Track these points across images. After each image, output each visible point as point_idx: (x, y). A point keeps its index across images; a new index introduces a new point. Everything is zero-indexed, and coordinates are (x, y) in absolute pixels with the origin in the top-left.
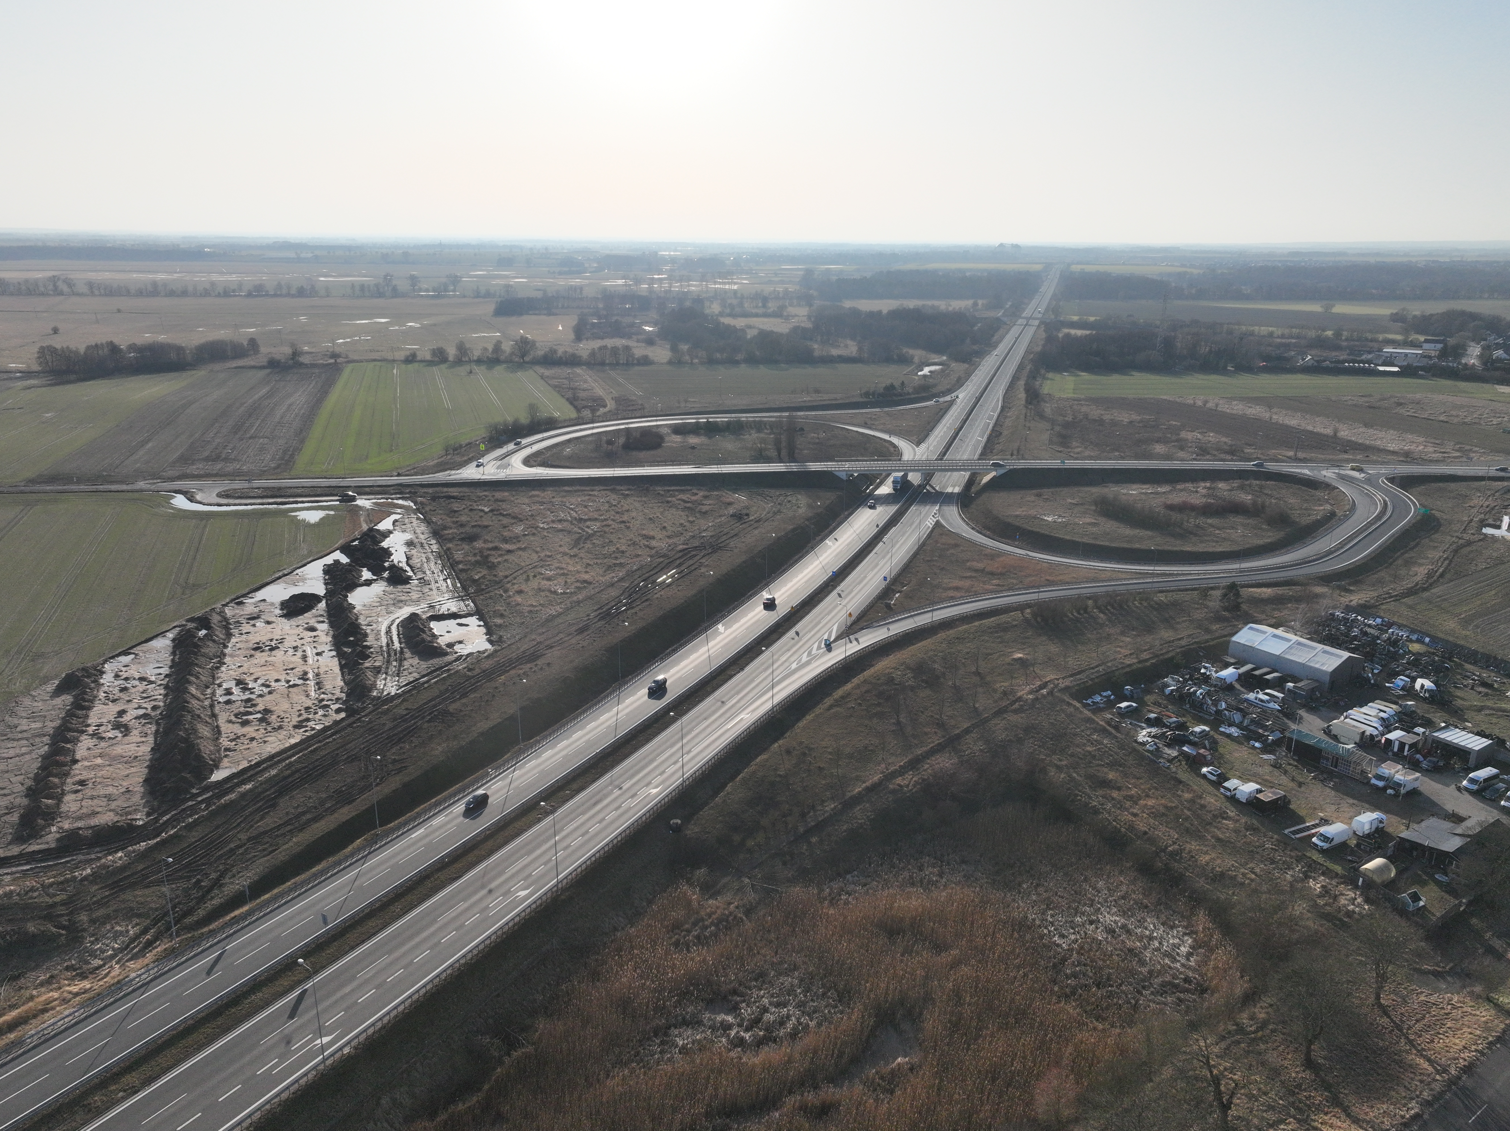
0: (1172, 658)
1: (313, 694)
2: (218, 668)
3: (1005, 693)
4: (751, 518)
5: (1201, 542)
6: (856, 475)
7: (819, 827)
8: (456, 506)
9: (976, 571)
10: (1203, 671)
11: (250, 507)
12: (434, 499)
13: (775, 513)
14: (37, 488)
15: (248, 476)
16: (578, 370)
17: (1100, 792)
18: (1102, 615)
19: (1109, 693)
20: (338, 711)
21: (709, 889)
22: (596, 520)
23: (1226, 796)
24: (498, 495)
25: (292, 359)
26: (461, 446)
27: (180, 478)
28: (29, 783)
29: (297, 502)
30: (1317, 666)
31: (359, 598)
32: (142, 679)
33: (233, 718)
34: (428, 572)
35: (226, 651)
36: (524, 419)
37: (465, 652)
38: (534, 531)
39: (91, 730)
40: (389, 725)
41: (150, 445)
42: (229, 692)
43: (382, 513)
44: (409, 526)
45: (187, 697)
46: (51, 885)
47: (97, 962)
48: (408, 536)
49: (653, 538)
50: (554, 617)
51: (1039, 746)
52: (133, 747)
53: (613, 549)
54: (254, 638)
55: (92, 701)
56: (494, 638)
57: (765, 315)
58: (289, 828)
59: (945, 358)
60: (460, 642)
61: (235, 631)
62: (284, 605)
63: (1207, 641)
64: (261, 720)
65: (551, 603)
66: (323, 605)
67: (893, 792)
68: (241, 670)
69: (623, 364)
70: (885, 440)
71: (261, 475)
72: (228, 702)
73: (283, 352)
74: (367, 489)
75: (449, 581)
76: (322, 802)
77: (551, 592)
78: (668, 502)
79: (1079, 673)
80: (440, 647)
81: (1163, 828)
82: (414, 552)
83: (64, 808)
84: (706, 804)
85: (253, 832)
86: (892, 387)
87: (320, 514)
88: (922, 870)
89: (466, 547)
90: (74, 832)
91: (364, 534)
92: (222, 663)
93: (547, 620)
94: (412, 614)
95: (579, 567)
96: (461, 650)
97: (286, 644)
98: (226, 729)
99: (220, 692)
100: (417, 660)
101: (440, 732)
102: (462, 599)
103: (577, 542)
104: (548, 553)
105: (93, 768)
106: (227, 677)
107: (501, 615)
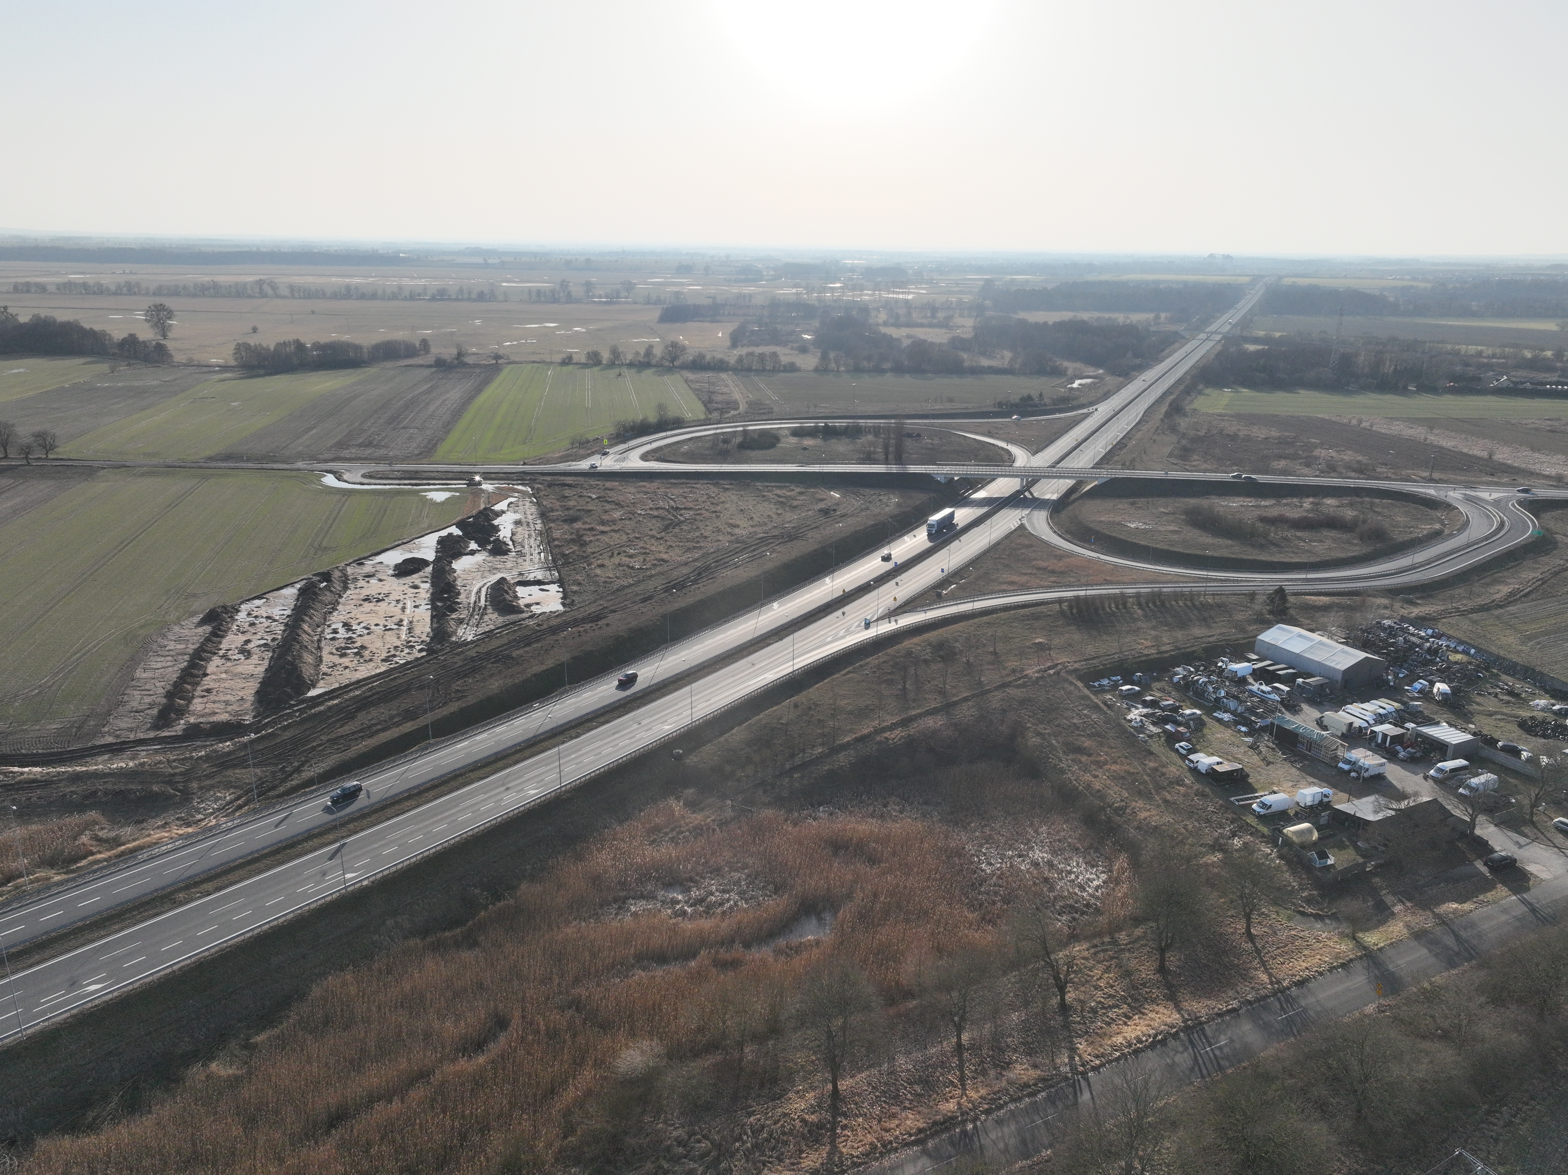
0: (1194, 652)
1: (403, 637)
2: (330, 613)
3: (1014, 671)
4: (838, 513)
5: (1280, 553)
6: (956, 478)
7: (804, 766)
8: (567, 492)
9: (1039, 569)
10: (1220, 664)
11: (388, 487)
12: (550, 485)
13: (862, 510)
14: (214, 464)
15: (390, 460)
16: (723, 376)
17: (1071, 756)
18: (1139, 611)
19: (1119, 677)
20: (420, 651)
21: (693, 805)
22: (691, 509)
23: (1190, 768)
24: (608, 484)
25: (457, 359)
26: (588, 442)
27: (333, 460)
28: (169, 687)
29: (429, 484)
30: (1332, 665)
31: (461, 565)
32: (268, 618)
33: (334, 651)
34: (526, 546)
35: (341, 600)
36: (653, 418)
37: (539, 612)
38: (631, 516)
39: (221, 653)
40: (460, 663)
41: (314, 431)
42: (335, 631)
43: (501, 495)
44: (521, 507)
45: (300, 632)
46: (174, 761)
47: (200, 816)
48: (517, 516)
49: (738, 526)
50: (624, 587)
51: (1030, 717)
52: (251, 667)
53: (697, 534)
54: (365, 592)
55: (226, 632)
56: (568, 601)
57: (931, 326)
58: (361, 734)
59: (1101, 371)
60: (538, 604)
61: (352, 586)
62: (397, 567)
63: (1237, 640)
64: (356, 654)
65: (625, 576)
66: (430, 569)
67: (880, 743)
68: (349, 616)
69: (770, 371)
70: (1003, 449)
71: (405, 459)
72: (333, 639)
73: (449, 353)
74: (493, 476)
75: (542, 554)
76: (392, 717)
77: (629, 567)
78: (763, 496)
79: (1094, 658)
80: (518, 606)
81: (1116, 789)
82: (520, 529)
83: (192, 708)
84: (710, 741)
85: (333, 736)
86: (1029, 398)
87: (447, 495)
88: (885, 806)
89: (566, 527)
90: (196, 726)
91: (480, 512)
92: (334, 609)
93: (618, 590)
94: (503, 579)
95: (661, 548)
96: (536, 609)
97: (391, 597)
98: (327, 658)
99: (328, 630)
100: (496, 615)
101: (500, 672)
102: (549, 569)
103: (666, 528)
104: (637, 535)
105: (219, 680)
106: (336, 620)
107: (580, 584)
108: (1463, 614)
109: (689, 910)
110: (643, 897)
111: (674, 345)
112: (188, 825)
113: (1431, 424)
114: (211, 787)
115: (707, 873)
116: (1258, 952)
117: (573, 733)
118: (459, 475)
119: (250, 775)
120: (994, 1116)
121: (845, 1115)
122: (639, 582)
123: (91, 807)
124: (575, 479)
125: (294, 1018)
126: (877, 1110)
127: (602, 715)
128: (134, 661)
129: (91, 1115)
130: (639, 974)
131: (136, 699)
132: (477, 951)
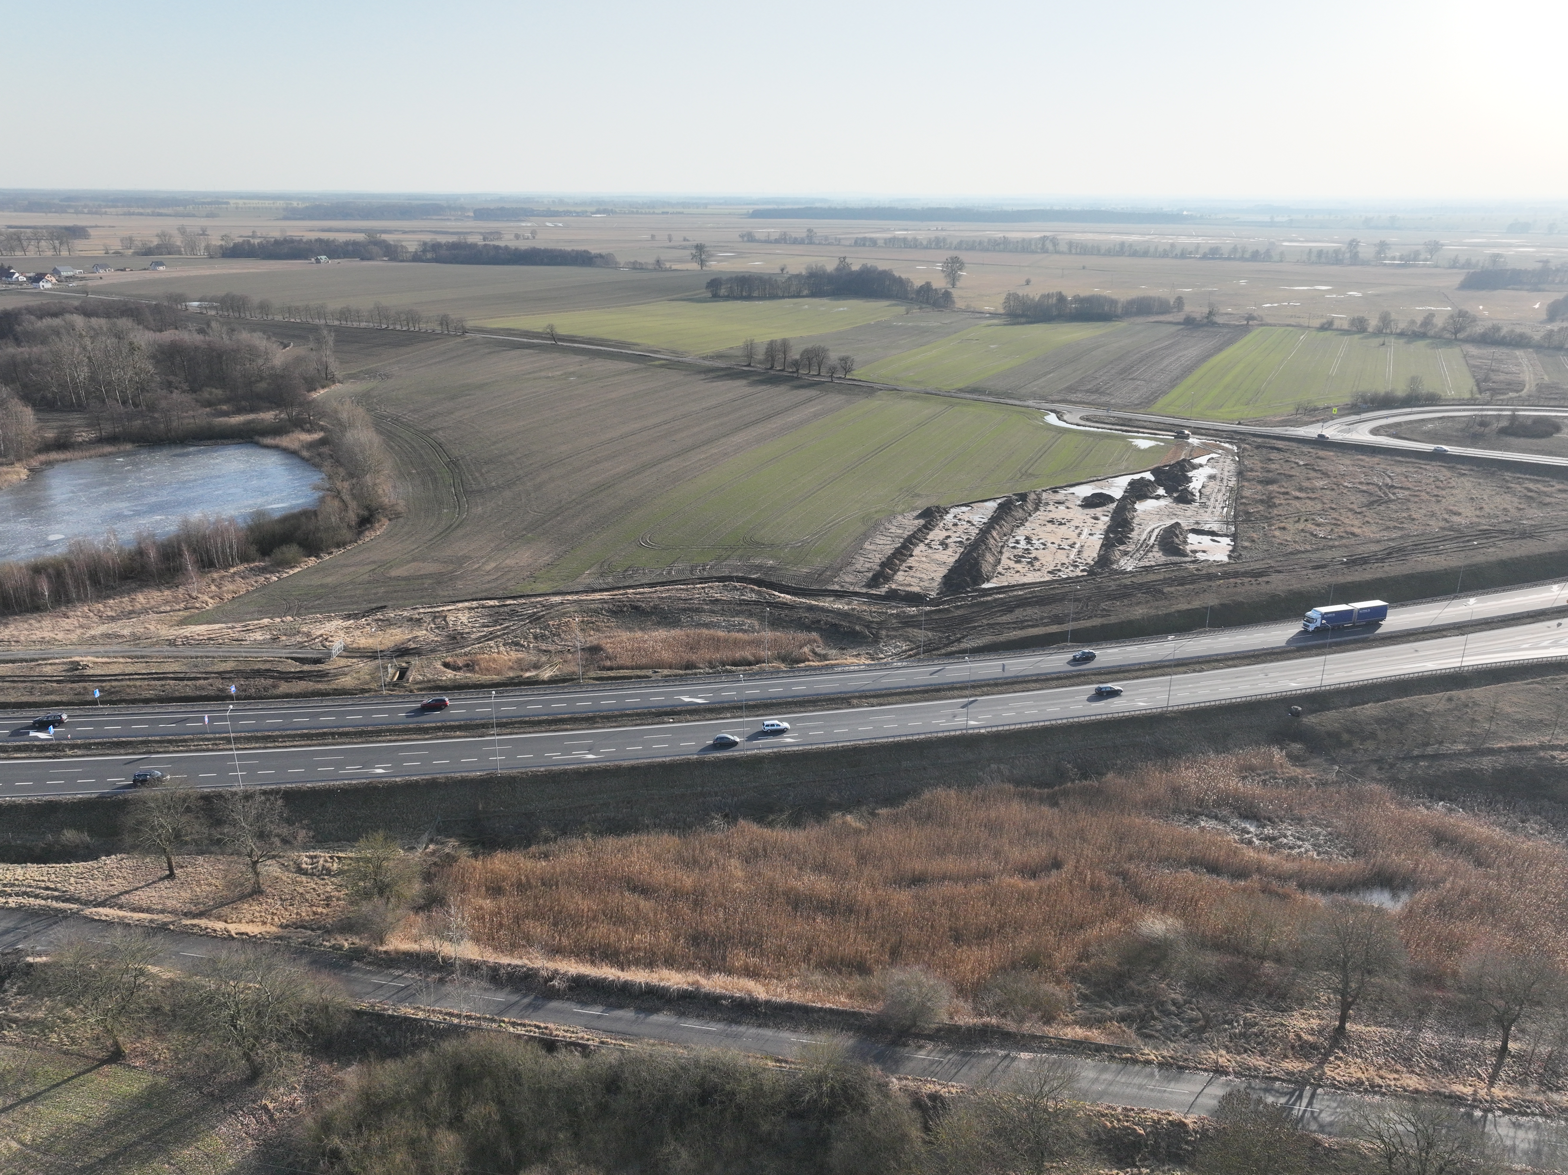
1: (1072, 557)
2: (1018, 527)
8: (1274, 455)
11: (1100, 430)
12: (1258, 447)
14: (962, 395)
15: (1107, 406)
20: (1082, 571)
21: (1295, 759)
24: (1322, 453)
25: (1207, 318)
26: (1316, 409)
27: (1059, 402)
28: (884, 559)
29: (1138, 432)
31: (1143, 507)
32: (969, 522)
33: (1012, 557)
34: (1212, 499)
35: (1029, 518)
36: (1401, 391)
37: (1203, 558)
38: (1335, 487)
39: (927, 542)
40: (1114, 588)
41: (1052, 375)
42: (1017, 542)
43: (1205, 450)
44: (1221, 464)
45: (989, 536)
46: (874, 612)
47: (882, 656)
48: (1213, 471)
50: (1299, 552)
52: (945, 557)
53: (1405, 515)
54: (1051, 515)
55: (934, 526)
56: (1235, 554)
58: (1014, 625)
60: (1204, 552)
61: (1042, 509)
62: (1086, 499)
64: (1028, 563)
65: (1304, 542)
66: (1115, 504)
68: (1032, 532)
71: (1123, 407)
72: (1014, 547)
73: (1199, 311)
74: (1203, 431)
75: (1225, 509)
76: (1042, 618)
77: (1312, 534)
78: (1508, 488)
80: (1184, 550)
82: (1211, 484)
83: (896, 577)
84: (1335, 708)
85: (992, 621)
87: (1152, 443)
89: (1259, 487)
90: (896, 591)
91: (1178, 463)
92: (1022, 524)
93: (1291, 553)
94: (1177, 524)
95: (1356, 523)
96: (1200, 556)
97: (1072, 523)
98: (1005, 561)
99: (1013, 540)
100: (1160, 554)
101: (1147, 602)
102: (1227, 523)
103: (1372, 503)
104: (1334, 506)
105: (920, 562)
106: (1021, 534)
107: (1253, 541)
109: (1257, 842)
110: (1216, 818)
111: (1462, 314)
112: (873, 659)
114: (896, 637)
115: (1288, 819)
117: (1197, 667)
118: (1168, 428)
119: (922, 635)
121: (1344, 1050)
122: (1318, 549)
123: (815, 630)
124: (1287, 443)
125: (907, 806)
126: (1381, 1061)
127: (1233, 659)
128: (866, 536)
130: (1188, 873)
131: (860, 563)
132: (1056, 810)
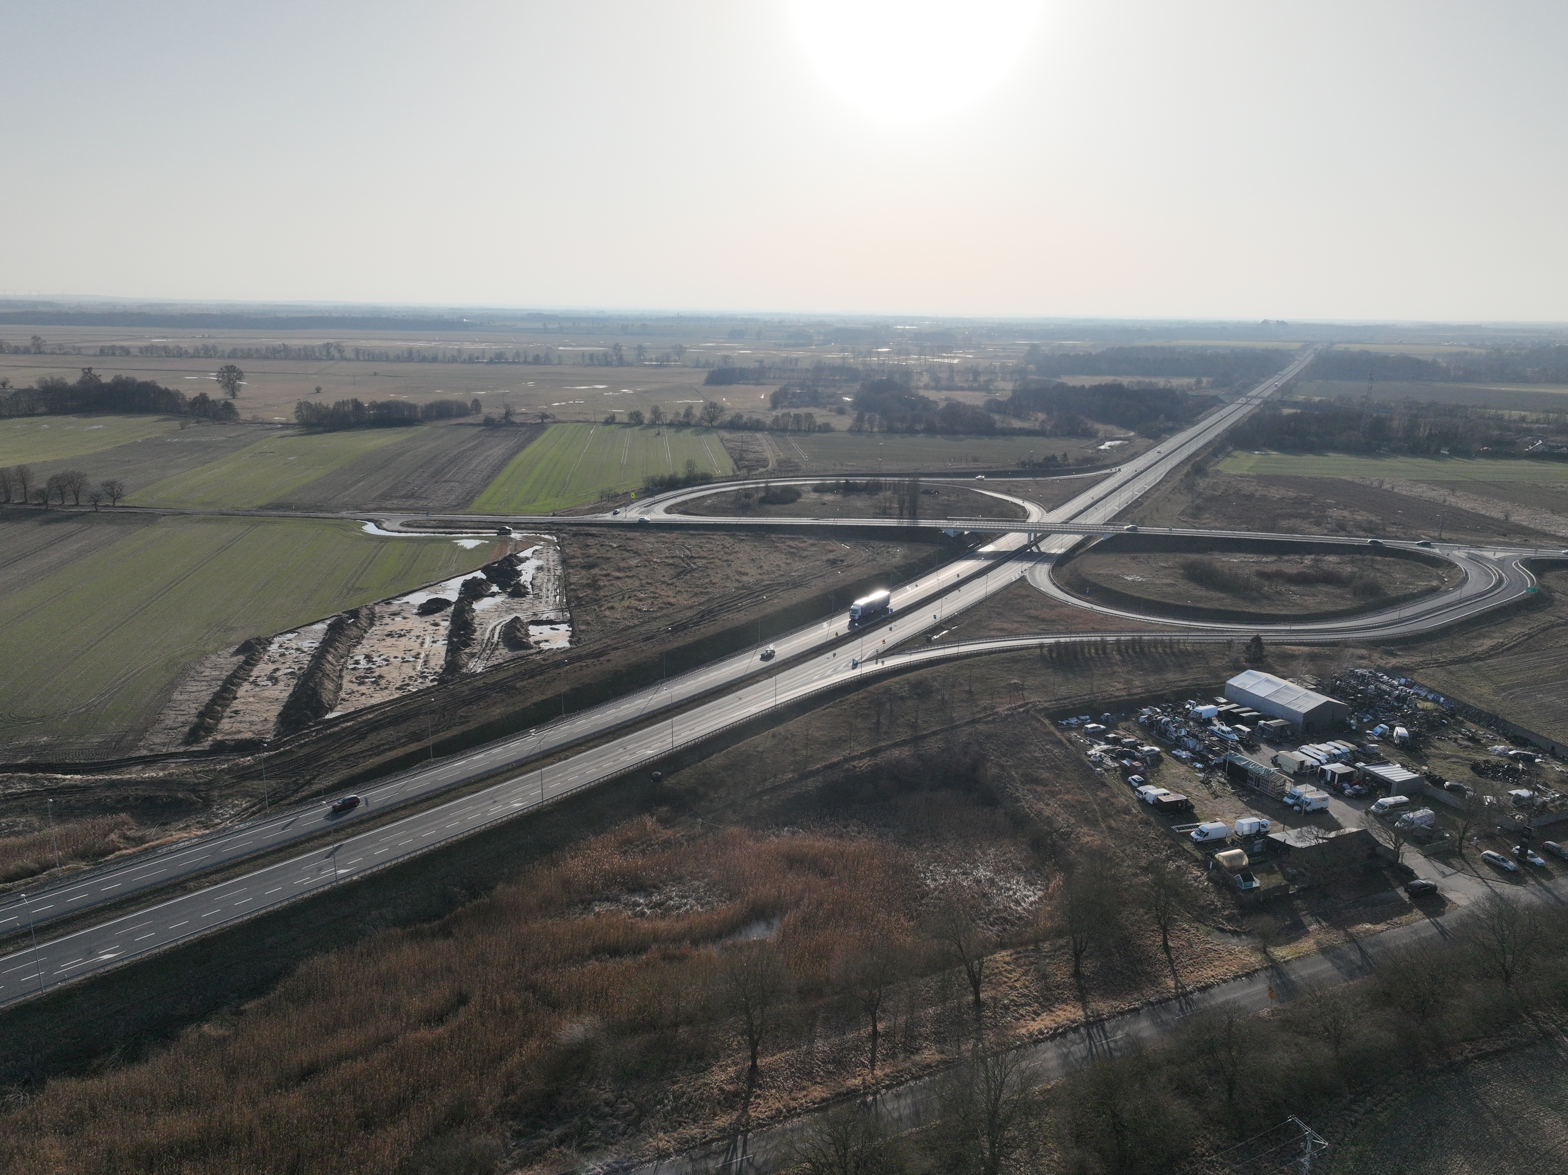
0: (1164, 694)
1: (419, 668)
2: (355, 646)
3: (985, 709)
4: (845, 563)
5: (1270, 606)
6: (966, 533)
7: (773, 789)
8: (590, 541)
9: (1031, 617)
10: (1188, 706)
11: (423, 535)
12: (575, 535)
13: (869, 561)
14: (265, 512)
15: (426, 510)
16: (759, 435)
17: (1028, 786)
18: (1118, 657)
19: (1088, 717)
20: (432, 681)
21: (665, 822)
22: (705, 558)
23: (1139, 799)
24: (630, 535)
25: (505, 418)
26: (617, 495)
27: (375, 510)
28: (201, 708)
29: (462, 533)
30: (1294, 708)
31: (481, 606)
32: (297, 649)
33: (354, 680)
34: (544, 590)
35: (365, 635)
36: (681, 474)
37: (547, 648)
38: (647, 563)
39: (251, 679)
40: (467, 692)
41: (361, 484)
42: (357, 662)
43: (527, 543)
44: (545, 555)
45: (324, 661)
46: (199, 772)
47: (218, 821)
48: (540, 563)
49: (747, 574)
50: (629, 627)
51: (994, 750)
52: (277, 692)
53: (707, 580)
54: (389, 628)
55: (257, 661)
56: (575, 639)
57: (971, 389)
58: (370, 753)
59: (1132, 434)
60: (547, 641)
61: (377, 623)
62: (422, 606)
63: (1210, 684)
64: (373, 682)
65: (632, 618)
66: (452, 608)
67: (847, 770)
68: (371, 649)
69: (805, 431)
70: (1019, 506)
71: (442, 510)
72: (354, 669)
73: (496, 412)
74: (523, 526)
75: (558, 597)
76: (399, 739)
77: (636, 609)
78: (776, 547)
79: (1065, 699)
80: (528, 643)
81: (1065, 816)
82: (540, 575)
83: (220, 727)
84: (689, 765)
85: (344, 753)
86: (1054, 458)
87: (477, 542)
88: (845, 827)
89: (584, 572)
90: (222, 742)
91: (505, 558)
92: (359, 643)
93: (623, 630)
94: (517, 618)
95: (670, 593)
96: (544, 646)
97: (412, 633)
98: (346, 685)
99: (352, 661)
100: (506, 650)
101: (503, 700)
102: (562, 610)
103: (679, 574)
104: (649, 581)
105: (246, 703)
106: (359, 654)
107: (588, 624)
108: (1441, 665)
109: (648, 912)
110: (608, 899)
111: (713, 406)
112: (207, 828)
113: (1453, 486)
114: (231, 795)
115: (670, 881)
116: (1171, 961)
117: (562, 755)
118: (490, 526)
119: (263, 786)
120: (894, 1091)
121: (760, 1087)
122: (644, 622)
123: (123, 809)
124: (599, 529)
125: (280, 989)
126: (790, 1083)
127: (592, 740)
128: (172, 685)
129: (96, 1062)
130: (593, 965)
131: (171, 718)
132: (451, 941)
